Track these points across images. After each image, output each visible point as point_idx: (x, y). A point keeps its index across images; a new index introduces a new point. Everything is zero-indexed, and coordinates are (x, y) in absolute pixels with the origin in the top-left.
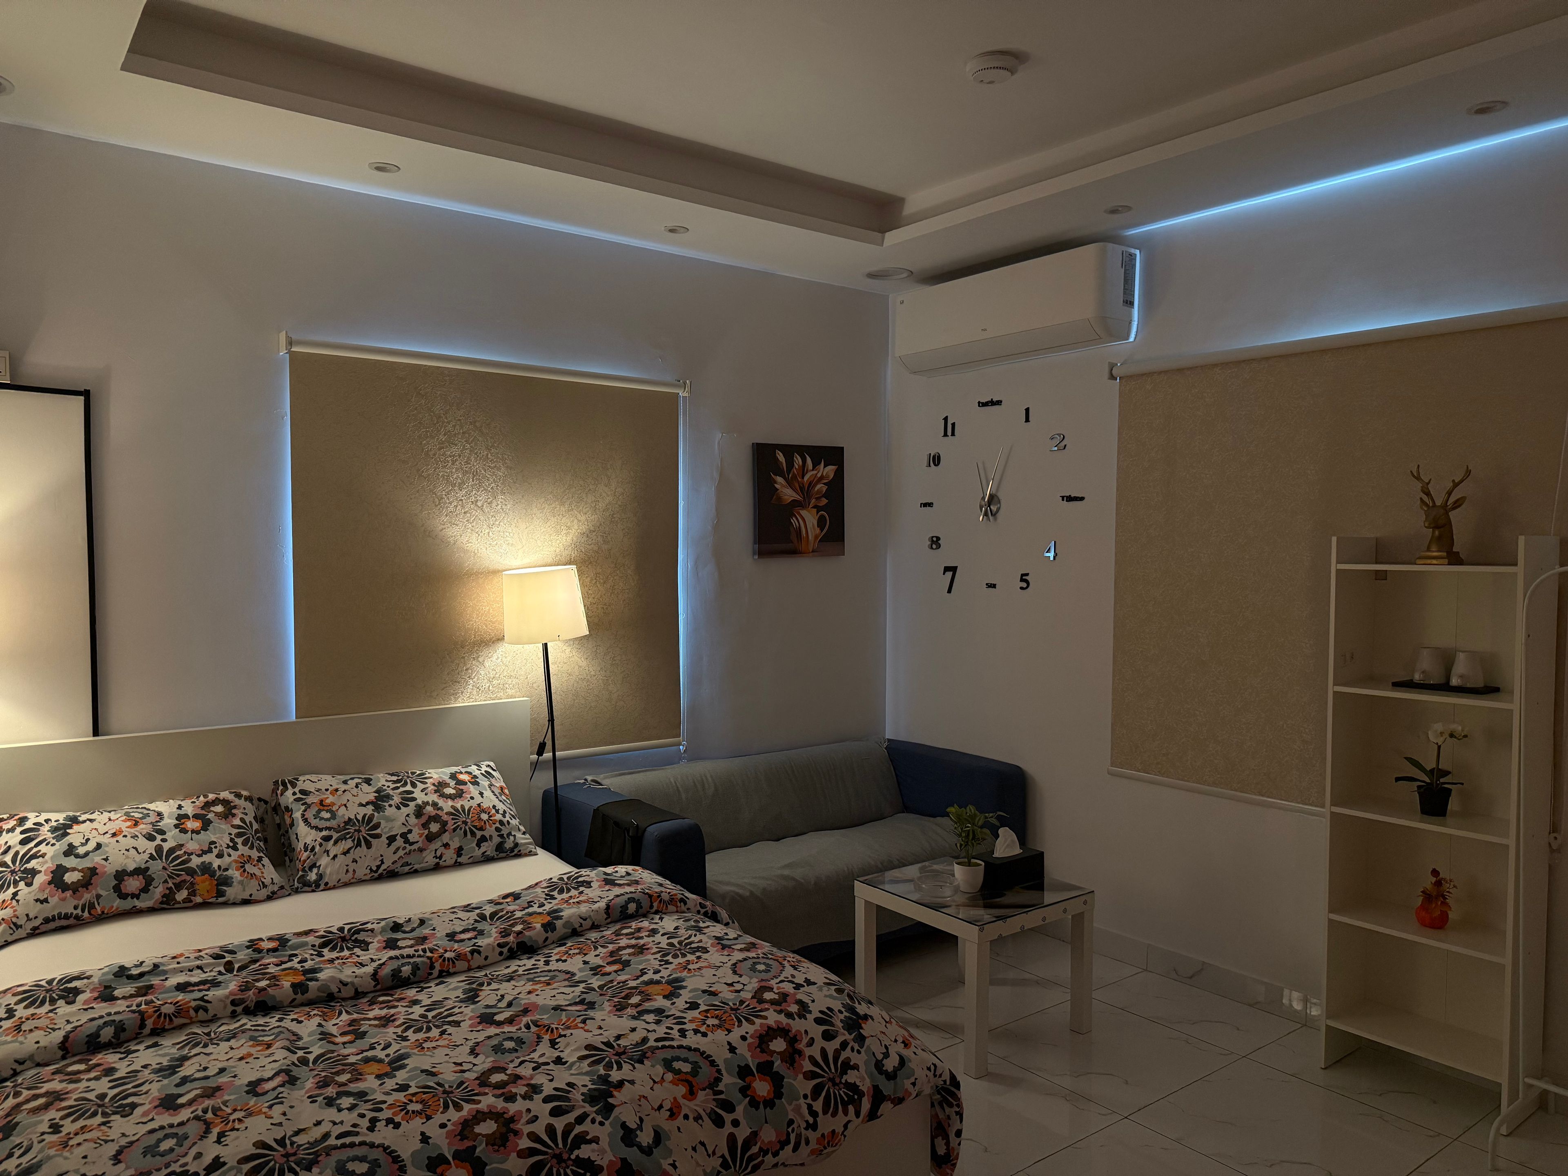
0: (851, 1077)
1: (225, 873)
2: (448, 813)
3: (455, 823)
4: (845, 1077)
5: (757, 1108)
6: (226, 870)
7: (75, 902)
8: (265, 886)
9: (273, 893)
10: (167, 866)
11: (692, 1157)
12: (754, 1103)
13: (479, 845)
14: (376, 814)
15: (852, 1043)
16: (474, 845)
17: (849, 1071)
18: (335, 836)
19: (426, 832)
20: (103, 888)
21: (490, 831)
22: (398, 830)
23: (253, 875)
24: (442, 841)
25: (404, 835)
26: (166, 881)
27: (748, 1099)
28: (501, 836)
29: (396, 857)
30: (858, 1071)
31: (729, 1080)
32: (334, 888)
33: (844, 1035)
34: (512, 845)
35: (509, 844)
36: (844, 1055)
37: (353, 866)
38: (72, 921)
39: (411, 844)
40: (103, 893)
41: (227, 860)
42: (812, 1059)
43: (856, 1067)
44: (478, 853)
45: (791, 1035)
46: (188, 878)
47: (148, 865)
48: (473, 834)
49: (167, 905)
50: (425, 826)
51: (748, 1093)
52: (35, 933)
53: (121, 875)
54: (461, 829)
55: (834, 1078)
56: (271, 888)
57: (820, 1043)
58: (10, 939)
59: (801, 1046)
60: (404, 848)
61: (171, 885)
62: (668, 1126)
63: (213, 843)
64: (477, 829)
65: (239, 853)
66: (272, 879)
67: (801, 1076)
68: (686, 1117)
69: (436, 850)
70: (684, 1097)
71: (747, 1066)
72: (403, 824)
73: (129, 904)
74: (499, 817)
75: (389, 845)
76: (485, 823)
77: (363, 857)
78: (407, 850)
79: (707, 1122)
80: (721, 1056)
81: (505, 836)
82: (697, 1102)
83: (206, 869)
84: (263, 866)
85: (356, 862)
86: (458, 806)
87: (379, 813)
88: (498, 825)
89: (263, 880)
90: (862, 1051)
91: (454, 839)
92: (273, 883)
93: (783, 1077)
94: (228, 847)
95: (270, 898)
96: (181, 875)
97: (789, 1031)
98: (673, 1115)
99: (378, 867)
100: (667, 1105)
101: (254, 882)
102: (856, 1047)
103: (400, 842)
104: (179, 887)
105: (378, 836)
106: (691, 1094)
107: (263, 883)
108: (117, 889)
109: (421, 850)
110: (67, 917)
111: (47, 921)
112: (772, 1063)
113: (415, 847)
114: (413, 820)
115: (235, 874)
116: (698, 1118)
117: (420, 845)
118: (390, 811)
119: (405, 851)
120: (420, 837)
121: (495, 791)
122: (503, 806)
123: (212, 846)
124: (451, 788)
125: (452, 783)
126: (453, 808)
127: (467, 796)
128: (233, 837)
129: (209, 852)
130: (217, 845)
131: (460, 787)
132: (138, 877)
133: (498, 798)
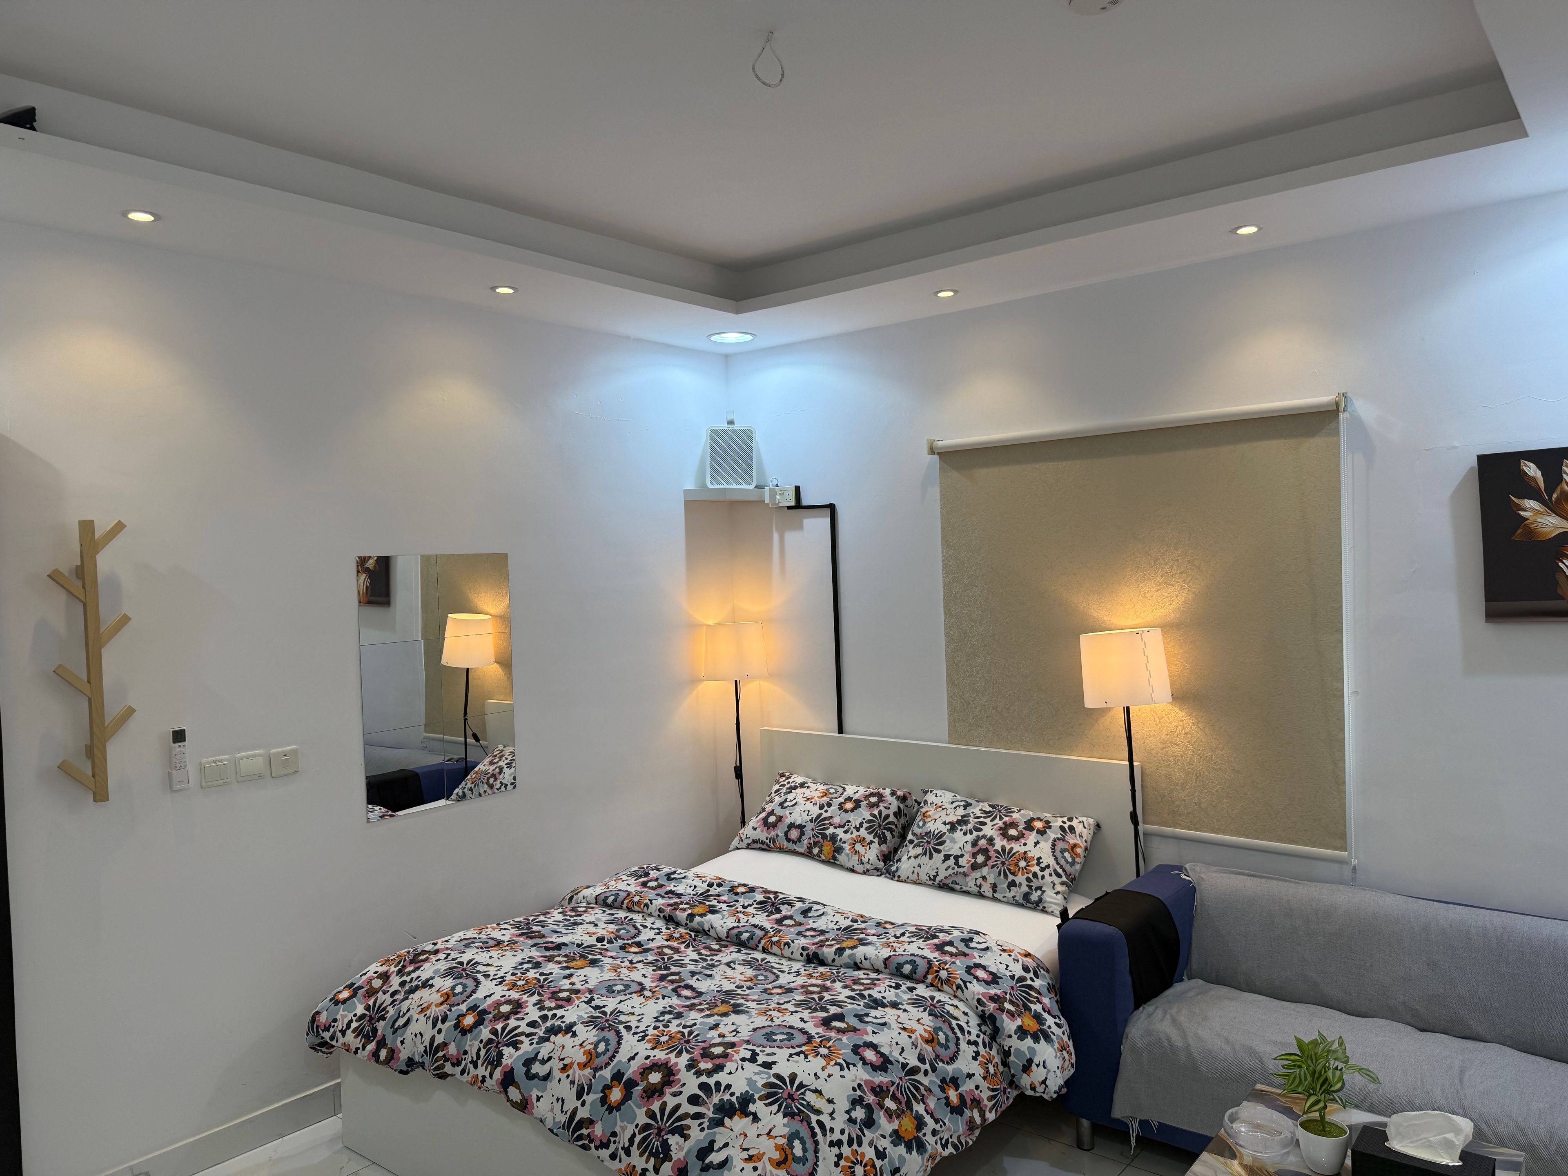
0: (674, 1140)
1: (842, 845)
2: (997, 851)
3: (996, 861)
4: (670, 1136)
5: (602, 1106)
6: (845, 842)
7: (767, 835)
8: (862, 863)
9: (868, 870)
10: (814, 829)
11: (552, 1103)
12: (604, 1100)
13: (1009, 887)
14: (947, 833)
15: (706, 1120)
16: (1005, 886)
17: (677, 1135)
18: (916, 841)
19: (973, 861)
20: (780, 831)
21: (1020, 878)
22: (955, 851)
23: (857, 852)
24: (981, 873)
25: (957, 858)
26: (810, 838)
27: (602, 1094)
28: (1030, 887)
29: (947, 874)
30: (685, 1141)
31: (607, 1074)
32: (905, 882)
33: (709, 1110)
34: (1036, 899)
35: (1035, 897)
36: (688, 1122)
37: (917, 869)
38: (765, 847)
39: (959, 867)
40: (780, 834)
41: (849, 835)
42: (664, 1104)
43: (686, 1137)
44: (1010, 895)
45: (672, 1078)
46: (821, 840)
47: (806, 824)
48: (1006, 876)
49: (808, 855)
50: (974, 855)
51: (606, 1091)
52: (749, 847)
53: (791, 826)
54: (997, 868)
55: (662, 1130)
56: (868, 867)
57: (683, 1099)
58: (739, 846)
59: (667, 1091)
60: (953, 868)
61: (812, 842)
62: (557, 1074)
63: (849, 821)
64: (1010, 872)
65: (858, 833)
66: (869, 859)
67: (645, 1109)
68: (568, 1076)
69: (976, 879)
70: (579, 1064)
71: (623, 1074)
72: (960, 848)
73: (792, 846)
74: (1036, 869)
75: (944, 861)
76: (1019, 870)
77: (925, 864)
78: (955, 871)
79: (574, 1090)
80: (623, 1056)
81: (1033, 888)
82: (581, 1072)
83: (834, 838)
84: (870, 848)
85: (920, 867)
86: (1008, 848)
87: (949, 833)
88: (1030, 876)
89: (863, 858)
90: (706, 1131)
91: (990, 875)
92: (868, 862)
93: (631, 1099)
94: (855, 827)
95: (866, 873)
96: (819, 837)
97: (674, 1075)
98: (564, 1069)
99: (935, 877)
100: (566, 1061)
101: (856, 857)
102: (705, 1125)
103: (951, 861)
104: (816, 844)
105: (938, 851)
106: (583, 1066)
107: (861, 860)
108: (786, 833)
109: (965, 875)
110: (763, 843)
111: (755, 842)
112: (638, 1085)
113: (961, 870)
114: (968, 848)
115: (847, 847)
116: (572, 1082)
117: (965, 869)
118: (958, 834)
119: (953, 871)
120: (968, 863)
121: (1060, 845)
122: (1052, 862)
123: (847, 824)
124: (1017, 830)
125: (1021, 826)
126: (1003, 848)
127: (1023, 842)
128: (864, 821)
129: (843, 827)
130: (850, 824)
131: (1025, 832)
132: (799, 830)
133: (1054, 852)
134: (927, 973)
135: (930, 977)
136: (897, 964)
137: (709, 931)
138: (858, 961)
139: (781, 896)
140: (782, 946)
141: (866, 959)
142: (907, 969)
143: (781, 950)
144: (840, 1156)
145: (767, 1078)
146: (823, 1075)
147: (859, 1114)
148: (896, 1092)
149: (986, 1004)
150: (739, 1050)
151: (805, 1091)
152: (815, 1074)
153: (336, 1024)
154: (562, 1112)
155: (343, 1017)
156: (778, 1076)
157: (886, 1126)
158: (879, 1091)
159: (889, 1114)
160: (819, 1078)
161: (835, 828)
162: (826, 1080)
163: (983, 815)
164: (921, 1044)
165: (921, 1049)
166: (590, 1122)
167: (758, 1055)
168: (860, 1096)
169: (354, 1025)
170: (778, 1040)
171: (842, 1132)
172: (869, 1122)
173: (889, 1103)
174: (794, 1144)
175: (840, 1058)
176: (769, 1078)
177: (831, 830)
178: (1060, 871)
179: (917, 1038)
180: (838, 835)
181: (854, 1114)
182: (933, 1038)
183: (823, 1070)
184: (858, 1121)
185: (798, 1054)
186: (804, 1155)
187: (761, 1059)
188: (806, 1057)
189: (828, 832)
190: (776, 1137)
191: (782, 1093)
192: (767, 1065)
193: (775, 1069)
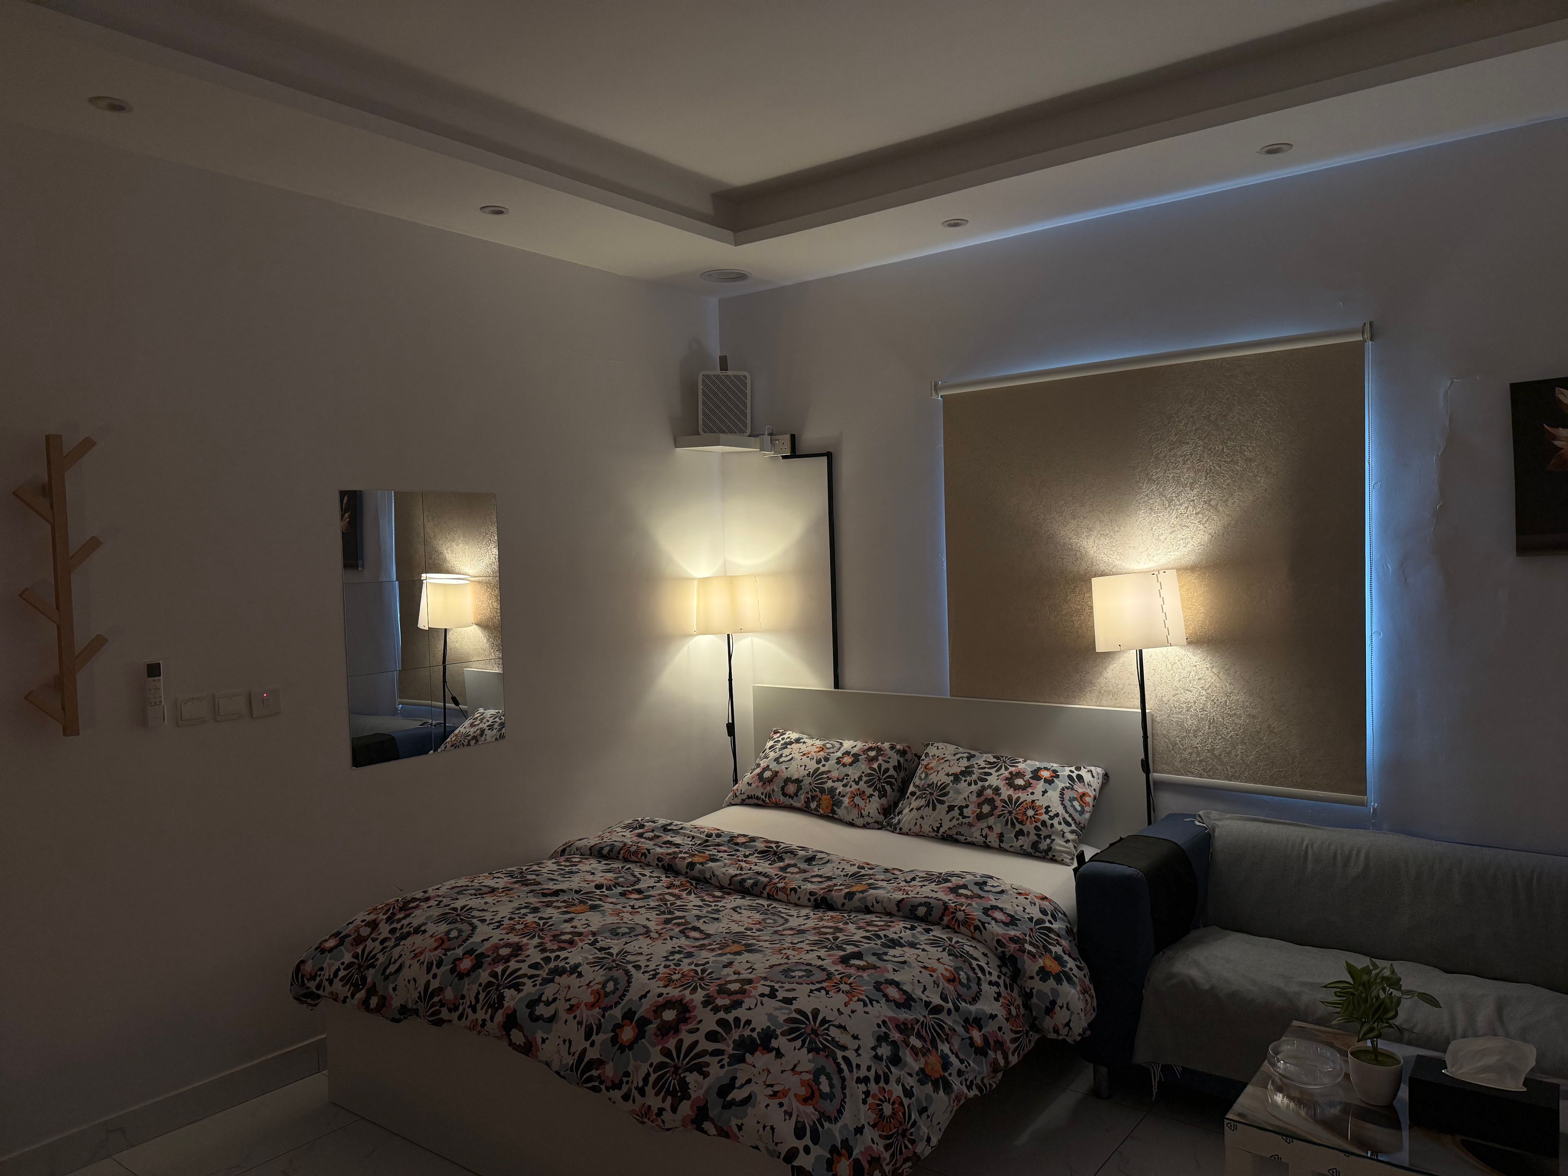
0: (692, 1078)
1: (841, 798)
2: (1003, 801)
3: (1002, 810)
4: (687, 1074)
5: (613, 1045)
6: (844, 796)
7: (762, 790)
8: (862, 816)
9: (868, 823)
10: (812, 783)
11: (558, 1045)
12: (615, 1040)
13: (1016, 836)
14: (951, 784)
15: (726, 1057)
16: (1013, 835)
17: (695, 1072)
18: (918, 793)
19: (979, 811)
20: (776, 787)
21: (1029, 827)
22: (959, 801)
23: (856, 805)
24: (987, 823)
25: (961, 808)
26: (807, 793)
27: (613, 1034)
28: (1039, 836)
29: (951, 824)
30: (704, 1079)
31: (617, 1013)
32: (907, 834)
33: (728, 1046)
34: (1046, 848)
35: (1043, 846)
36: (707, 1059)
37: (920, 821)
38: (760, 802)
39: (964, 817)
40: (776, 789)
41: (848, 789)
42: (681, 1042)
43: (705, 1075)
44: (1017, 844)
45: (687, 1015)
46: (819, 794)
47: (803, 779)
48: (1013, 825)
49: (805, 810)
50: (980, 805)
51: (617, 1031)
52: (743, 803)
53: (788, 780)
54: (1004, 817)
55: (679, 1068)
56: (870, 820)
57: (700, 1036)
58: (733, 802)
59: (683, 1027)
60: (958, 819)
61: (809, 796)
62: (563, 1015)
63: (848, 775)
64: (1018, 822)
65: (857, 787)
66: (869, 812)
67: (660, 1047)
68: (575, 1017)
69: (982, 829)
70: (586, 1004)
71: (635, 1013)
72: (965, 799)
73: (789, 801)
74: (1045, 817)
75: (948, 812)
76: (1027, 819)
77: (928, 816)
78: (960, 822)
79: (583, 1029)
80: (633, 994)
81: (1042, 837)
82: (589, 1013)
83: (832, 790)
84: (870, 801)
85: (923, 818)
86: (1015, 797)
87: (953, 784)
88: (1039, 824)
89: (862, 811)
90: (726, 1068)
91: (997, 825)
92: (868, 816)
93: (644, 1037)
94: (854, 781)
95: (865, 826)
96: (816, 791)
97: (689, 1011)
98: (571, 1009)
99: (938, 828)
100: (573, 1002)
101: (856, 811)
102: (725, 1062)
103: (956, 812)
104: (813, 798)
105: (942, 802)
106: (592, 1006)
107: (861, 813)
108: (783, 788)
109: (970, 825)
110: (758, 798)
111: (749, 797)
112: (651, 1023)
113: (966, 820)
114: (973, 798)
115: (846, 800)
116: (580, 1023)
117: (970, 820)
118: (963, 785)
119: (958, 822)
120: (973, 813)
121: (1068, 794)
122: (1060, 810)
123: (845, 777)
124: (1024, 779)
125: (1028, 776)
126: (1010, 797)
127: (1031, 791)
128: (863, 775)
129: (842, 780)
130: (849, 778)
131: (1031, 781)
132: (796, 785)
133: (1063, 801)
134: (943, 915)
135: (946, 919)
136: (911, 906)
137: (710, 879)
138: (870, 905)
139: (783, 846)
140: (788, 892)
141: (878, 903)
142: (922, 911)
143: (787, 895)
144: (867, 1093)
145: (789, 1014)
146: (846, 1011)
147: (885, 1051)
148: (921, 1030)
149: (1006, 945)
150: (757, 987)
151: (829, 1026)
152: (838, 1010)
153: (322, 973)
154: (569, 1054)
155: (330, 965)
156: (799, 1011)
157: (914, 1064)
158: (904, 1028)
159: (915, 1051)
160: (843, 1013)
161: (834, 782)
162: (850, 1016)
163: (987, 766)
164: (943, 983)
165: (943, 989)
166: (599, 1063)
167: (777, 991)
168: (885, 1033)
169: (342, 974)
170: (797, 977)
171: (869, 1069)
172: (896, 1060)
173: (914, 1041)
174: (820, 1080)
175: (862, 994)
176: (791, 1013)
177: (830, 784)
178: (1069, 820)
179: (938, 977)
180: (836, 789)
181: (880, 1051)
182: (955, 978)
183: (846, 1006)
184: (885, 1058)
185: (819, 990)
186: (831, 1091)
187: (781, 994)
188: (827, 993)
189: (826, 786)
190: (801, 1072)
191: (805, 1028)
192: (788, 1001)
193: (796, 1005)
